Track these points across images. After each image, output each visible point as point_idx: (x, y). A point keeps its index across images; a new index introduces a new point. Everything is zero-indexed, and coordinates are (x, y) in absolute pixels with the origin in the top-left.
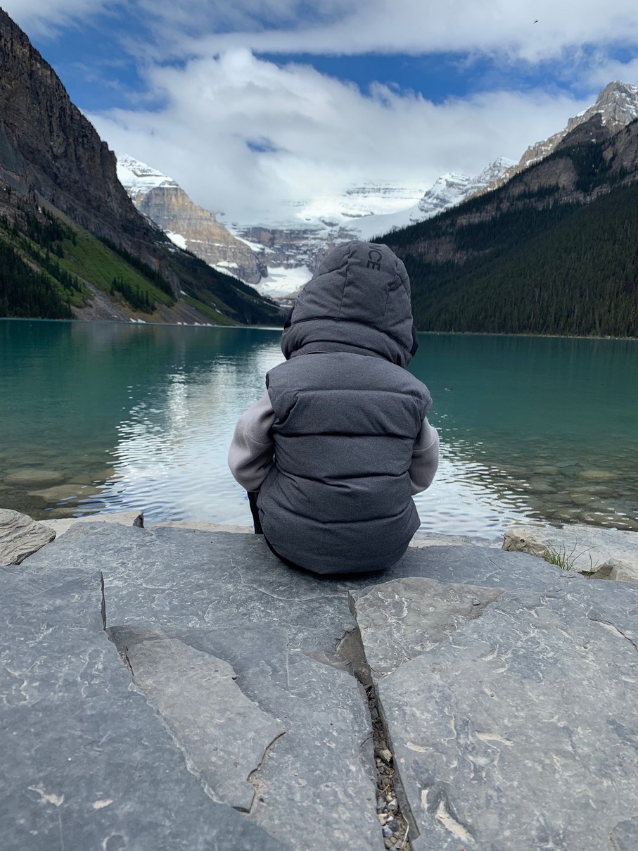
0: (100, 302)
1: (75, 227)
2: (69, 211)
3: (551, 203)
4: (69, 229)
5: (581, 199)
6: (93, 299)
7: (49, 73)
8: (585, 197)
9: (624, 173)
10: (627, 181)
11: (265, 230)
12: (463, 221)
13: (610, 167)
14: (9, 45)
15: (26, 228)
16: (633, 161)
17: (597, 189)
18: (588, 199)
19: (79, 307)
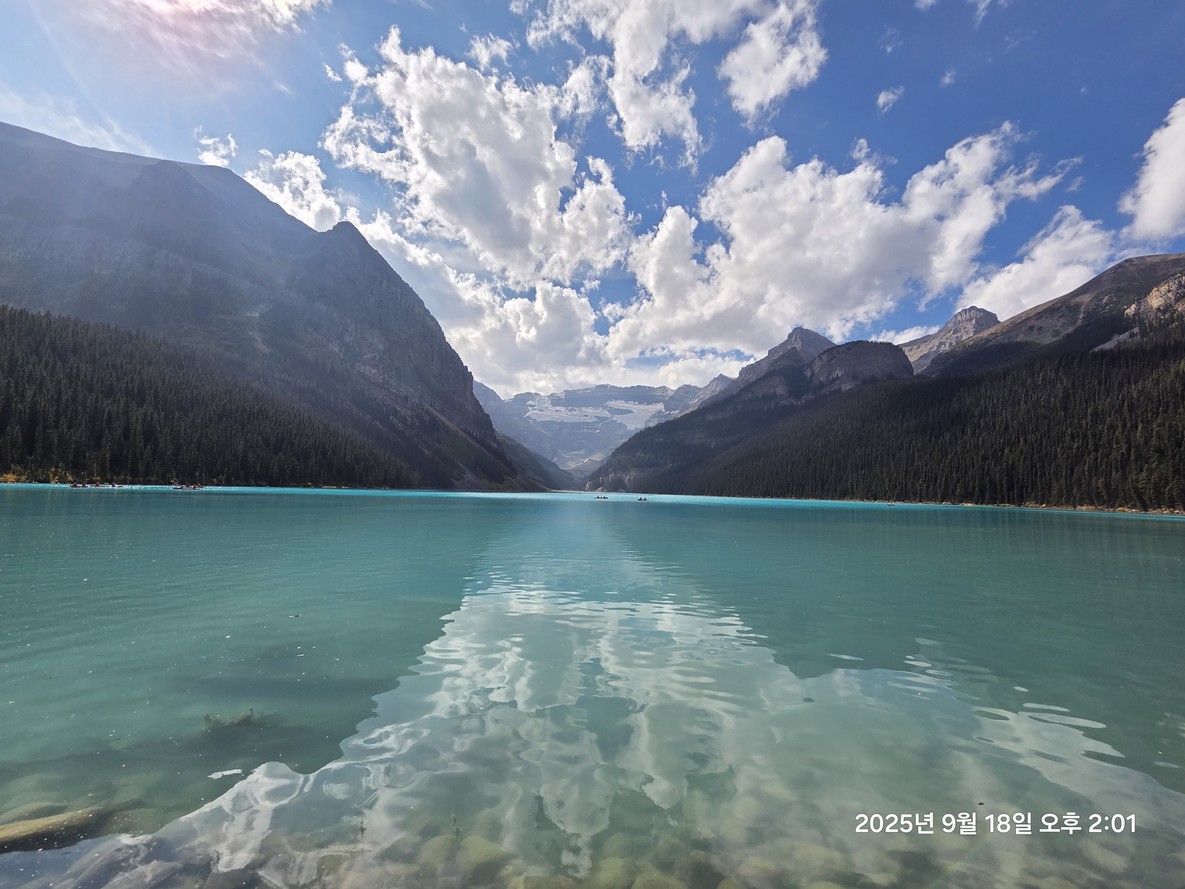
0: (469, 476)
1: (447, 423)
2: (441, 412)
3: (773, 405)
4: (444, 424)
5: (794, 402)
6: (464, 474)
7: (435, 323)
8: (796, 401)
9: (822, 385)
10: (826, 391)
11: (555, 422)
12: (710, 417)
13: (812, 382)
14: (411, 307)
15: (417, 424)
16: (827, 378)
17: (805, 396)
18: (799, 403)
19: (457, 480)
